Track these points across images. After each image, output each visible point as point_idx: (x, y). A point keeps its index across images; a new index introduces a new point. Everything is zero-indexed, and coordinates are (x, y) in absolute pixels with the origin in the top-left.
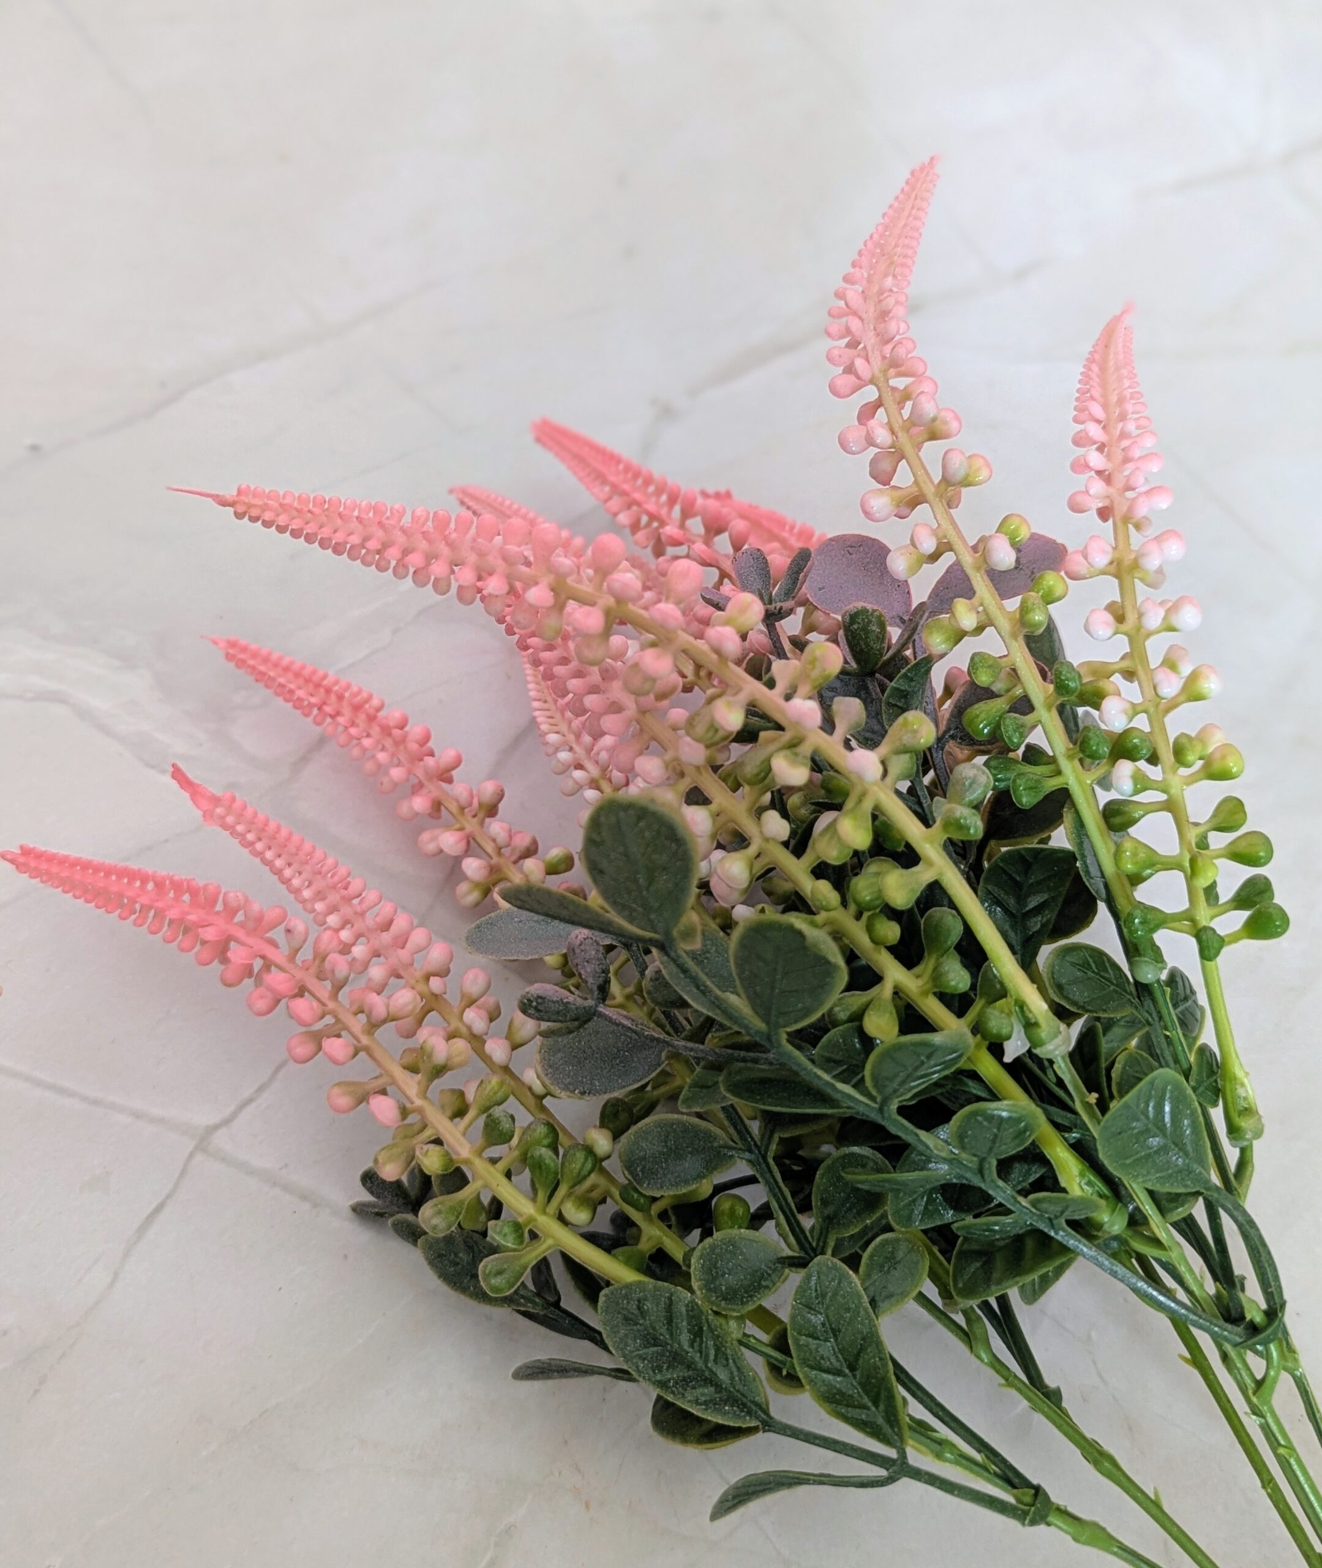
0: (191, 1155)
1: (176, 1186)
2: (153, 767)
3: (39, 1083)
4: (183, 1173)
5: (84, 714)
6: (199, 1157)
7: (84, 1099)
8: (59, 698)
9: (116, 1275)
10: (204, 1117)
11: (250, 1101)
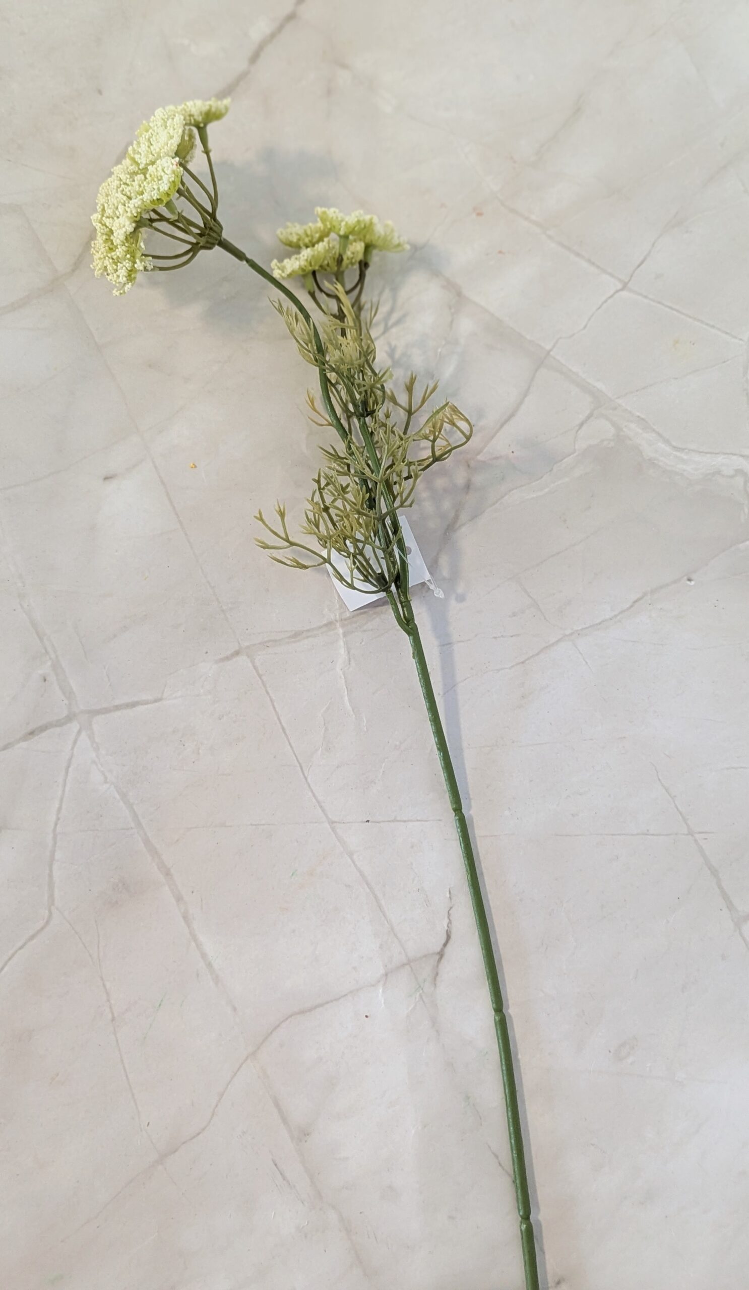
0: (629, 281)
1: (634, 272)
2: (643, 419)
4: (632, 276)
5: (667, 442)
6: (627, 280)
7: (663, 305)
8: (675, 448)
9: (653, 245)
10: (624, 294)
11: (610, 297)
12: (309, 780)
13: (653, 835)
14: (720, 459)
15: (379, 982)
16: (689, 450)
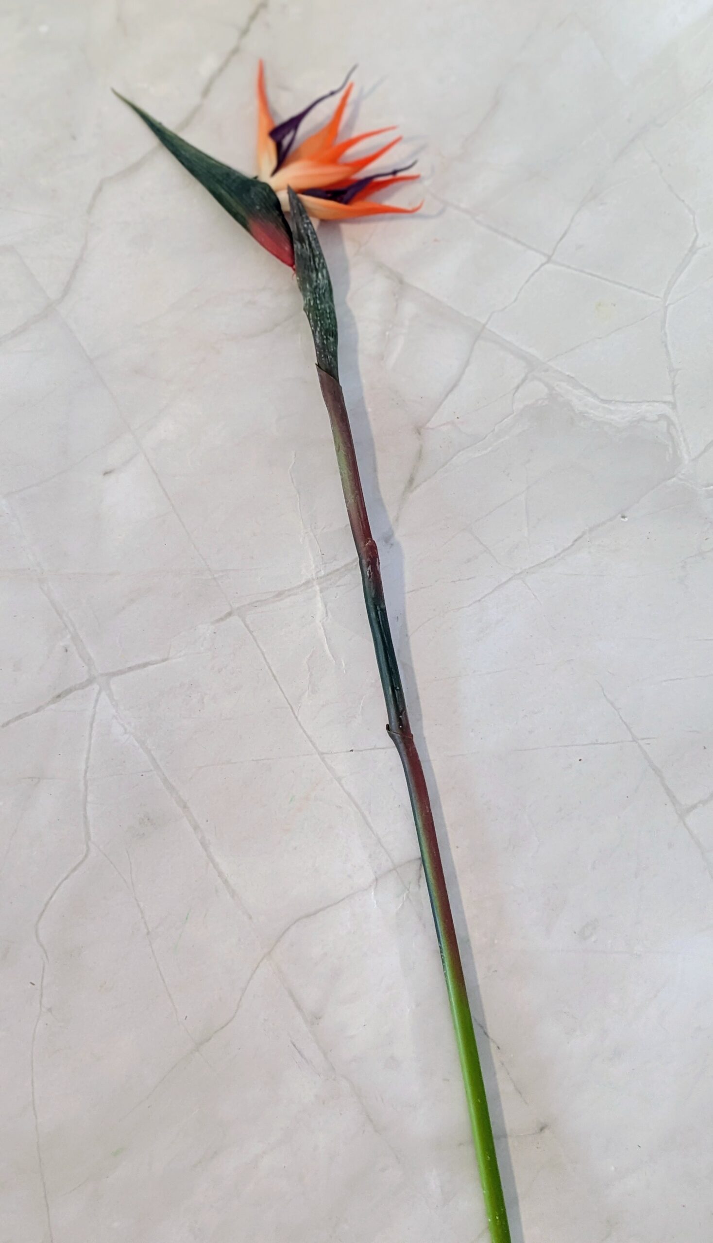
0: (553, 254)
1: (556, 245)
2: (572, 378)
3: (598, 277)
4: (555, 249)
5: (595, 396)
6: (550, 254)
7: (585, 272)
8: (603, 401)
9: (572, 220)
10: (549, 267)
11: (537, 270)
12: (299, 718)
13: (602, 744)
14: (645, 407)
15: (370, 886)
16: (616, 401)
